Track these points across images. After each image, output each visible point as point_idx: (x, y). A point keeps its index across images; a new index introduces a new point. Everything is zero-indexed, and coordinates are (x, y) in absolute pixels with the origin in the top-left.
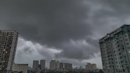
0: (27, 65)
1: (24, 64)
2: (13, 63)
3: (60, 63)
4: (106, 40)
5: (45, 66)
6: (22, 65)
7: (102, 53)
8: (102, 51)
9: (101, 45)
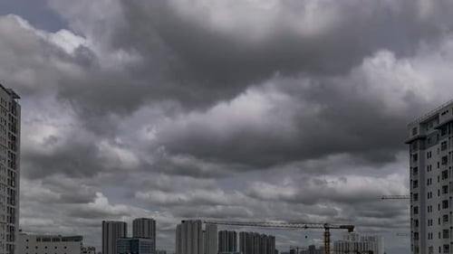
0: (78, 239)
1: (63, 236)
2: (16, 233)
3: (221, 233)
4: (443, 128)
5: (154, 243)
6: (56, 239)
7: (418, 191)
8: (419, 179)
9: (418, 152)
